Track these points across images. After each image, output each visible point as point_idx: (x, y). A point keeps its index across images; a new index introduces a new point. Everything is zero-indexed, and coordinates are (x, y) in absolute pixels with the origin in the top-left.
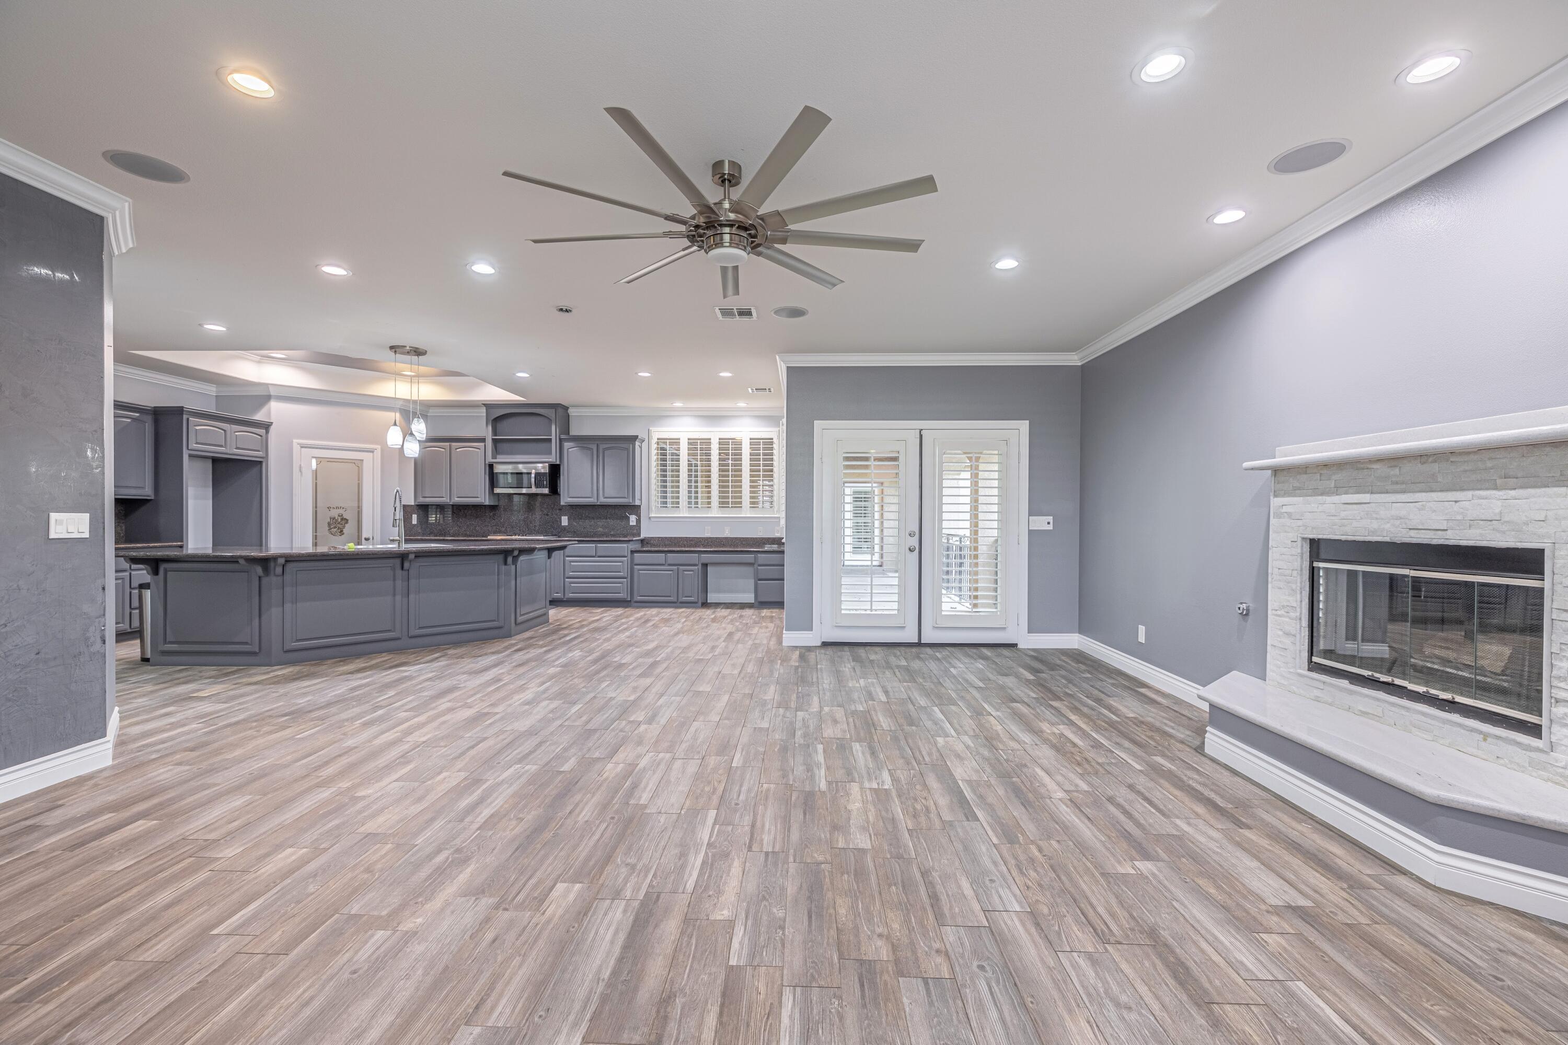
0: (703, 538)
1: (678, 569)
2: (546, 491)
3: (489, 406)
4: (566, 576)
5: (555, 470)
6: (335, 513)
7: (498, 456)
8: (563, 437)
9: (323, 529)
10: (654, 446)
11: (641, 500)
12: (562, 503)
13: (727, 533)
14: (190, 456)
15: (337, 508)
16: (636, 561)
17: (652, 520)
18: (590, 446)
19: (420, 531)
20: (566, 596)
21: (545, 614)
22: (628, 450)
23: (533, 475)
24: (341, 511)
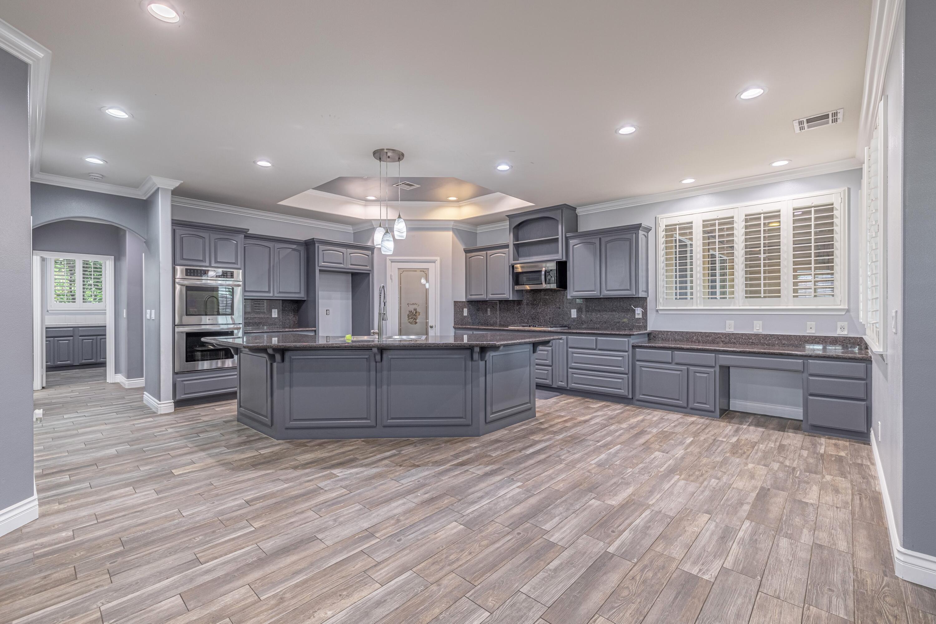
0: (723, 334)
1: (688, 369)
2: (553, 286)
3: (511, 217)
4: (569, 366)
5: (562, 267)
6: (412, 308)
7: (520, 259)
8: (569, 235)
9: (405, 319)
10: (662, 234)
11: (647, 291)
12: (569, 297)
13: (758, 328)
14: (320, 271)
15: (413, 304)
16: (638, 357)
17: (660, 312)
18: (593, 241)
19: (470, 321)
20: (569, 386)
21: (530, 409)
22: (630, 240)
23: (543, 273)
24: (415, 306)
